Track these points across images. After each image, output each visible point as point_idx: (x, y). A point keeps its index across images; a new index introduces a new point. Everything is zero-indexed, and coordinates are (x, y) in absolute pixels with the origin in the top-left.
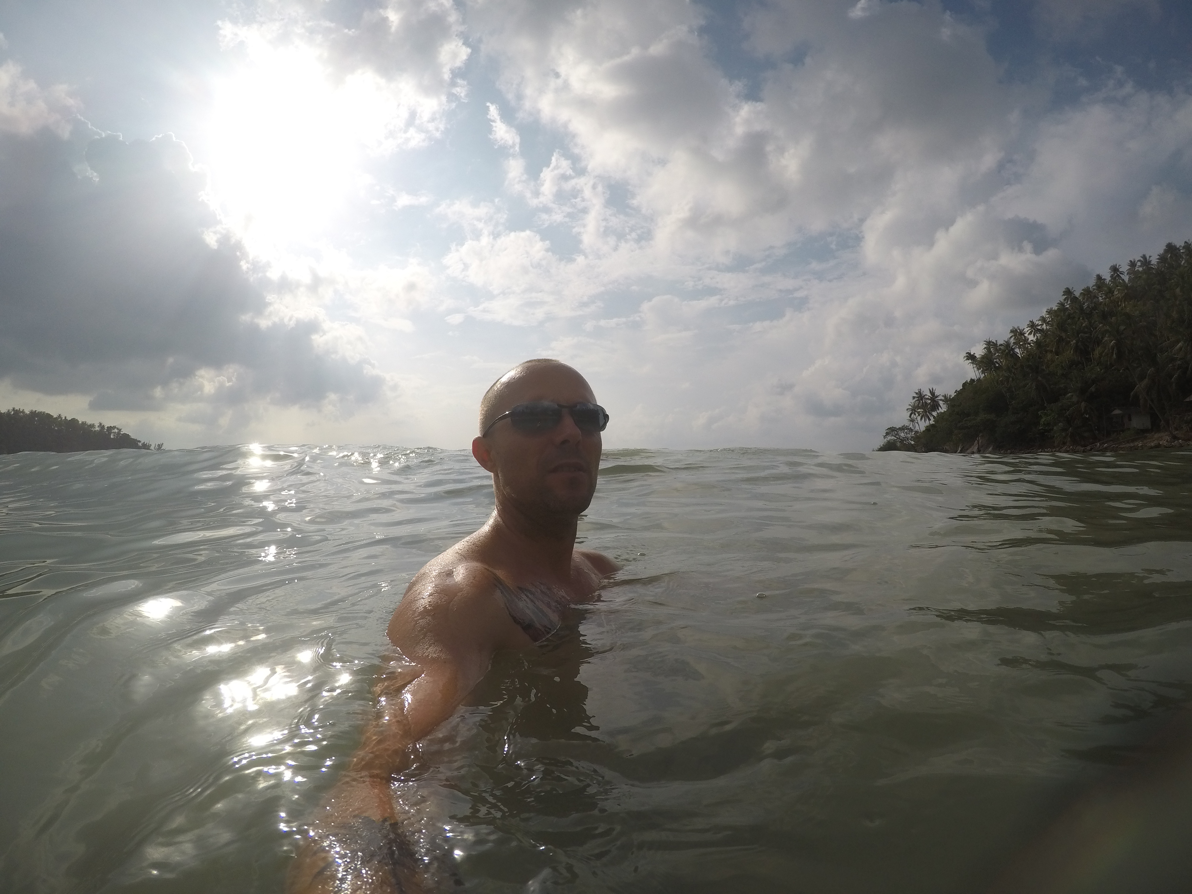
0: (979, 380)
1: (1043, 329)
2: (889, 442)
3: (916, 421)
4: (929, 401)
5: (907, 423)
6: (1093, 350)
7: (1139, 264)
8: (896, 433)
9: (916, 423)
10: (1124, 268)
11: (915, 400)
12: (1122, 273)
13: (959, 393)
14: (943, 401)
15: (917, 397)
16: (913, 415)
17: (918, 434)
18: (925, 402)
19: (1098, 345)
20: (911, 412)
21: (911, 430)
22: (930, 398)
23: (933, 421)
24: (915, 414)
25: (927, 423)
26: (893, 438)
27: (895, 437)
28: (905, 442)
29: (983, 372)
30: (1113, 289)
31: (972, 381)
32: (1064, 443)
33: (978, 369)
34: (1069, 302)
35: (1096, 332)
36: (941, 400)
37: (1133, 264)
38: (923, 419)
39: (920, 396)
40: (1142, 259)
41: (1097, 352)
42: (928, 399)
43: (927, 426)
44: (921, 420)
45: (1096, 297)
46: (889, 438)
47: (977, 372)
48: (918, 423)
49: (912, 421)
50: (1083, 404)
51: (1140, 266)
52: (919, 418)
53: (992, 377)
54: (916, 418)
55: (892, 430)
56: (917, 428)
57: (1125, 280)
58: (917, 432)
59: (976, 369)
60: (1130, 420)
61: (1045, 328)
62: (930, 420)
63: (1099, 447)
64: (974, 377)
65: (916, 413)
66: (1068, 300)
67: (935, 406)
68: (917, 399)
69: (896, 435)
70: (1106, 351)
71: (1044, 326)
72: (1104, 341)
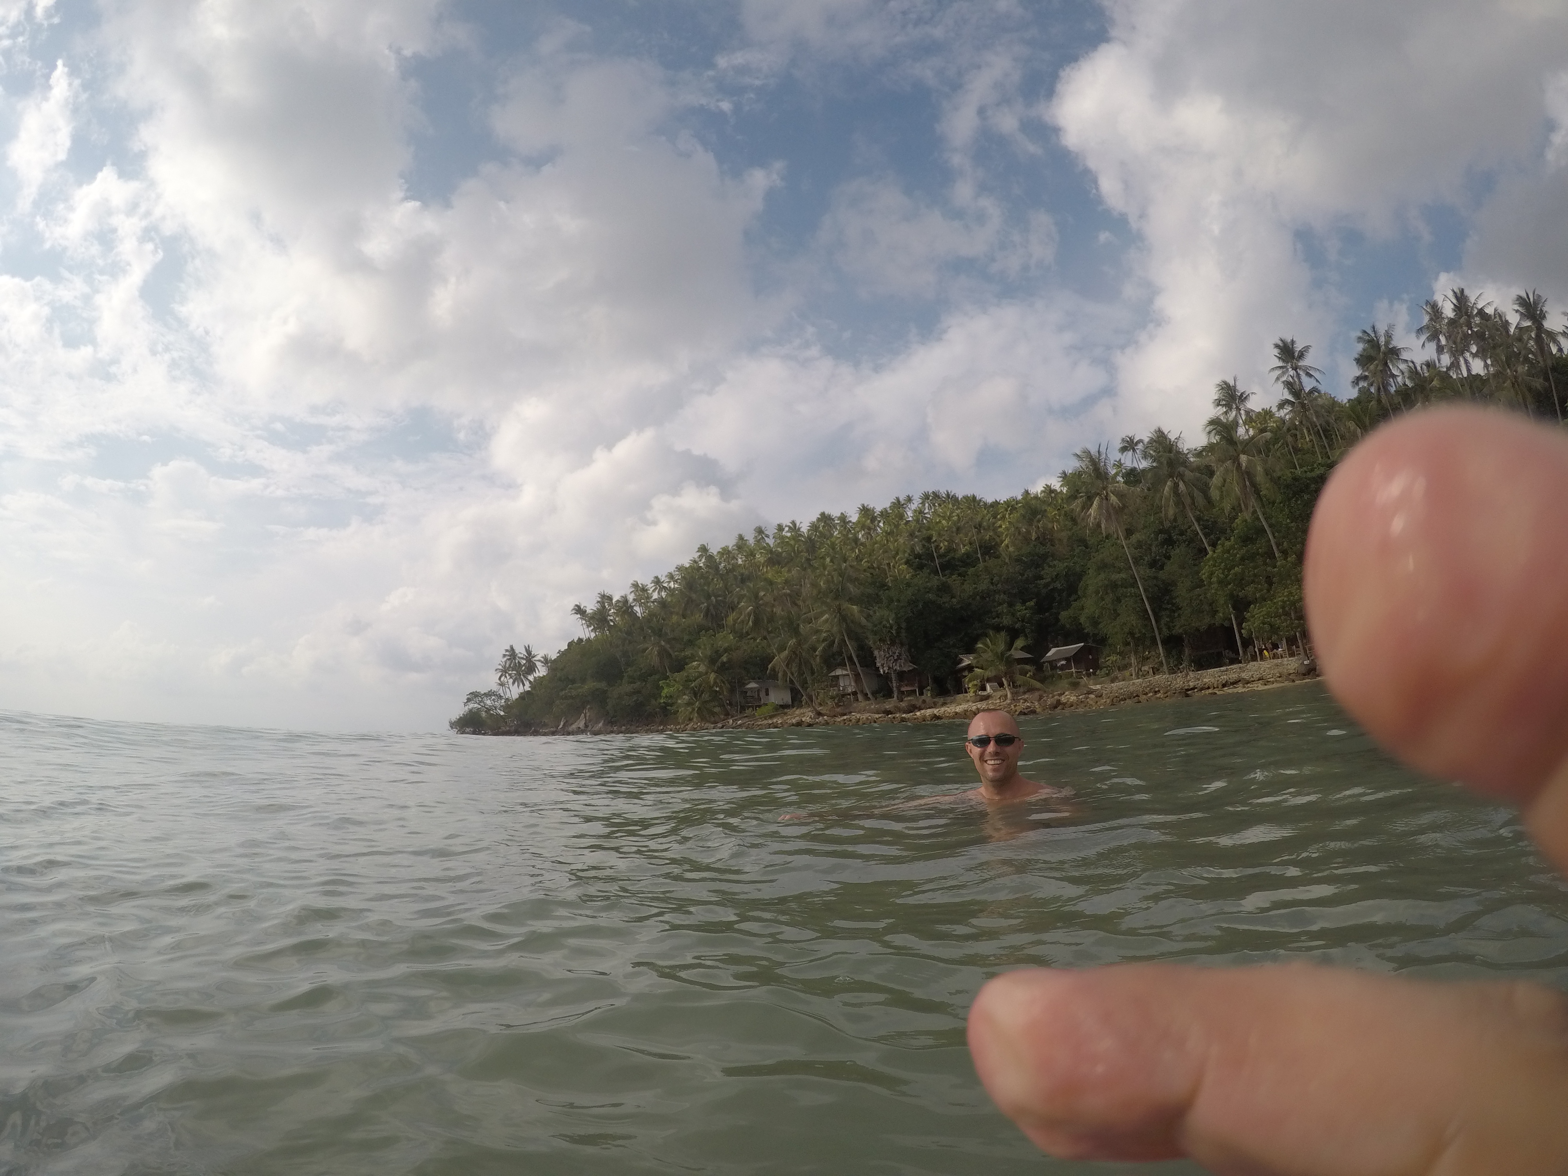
0: (588, 640)
1: (670, 587)
2: (470, 711)
3: (507, 686)
4: (524, 662)
5: (495, 687)
6: (726, 616)
7: (787, 529)
8: (480, 699)
9: (507, 689)
10: (771, 531)
11: (505, 659)
12: (768, 536)
13: (563, 654)
14: (542, 662)
15: (508, 656)
16: (503, 677)
17: (509, 703)
18: (519, 662)
19: (733, 610)
20: (500, 674)
21: (500, 697)
22: (525, 657)
23: (530, 687)
24: (506, 677)
25: (521, 689)
26: (476, 705)
27: (479, 704)
28: (492, 712)
29: (594, 630)
30: (755, 552)
31: (580, 640)
32: (690, 720)
33: (588, 626)
34: (703, 560)
35: (731, 597)
36: (539, 661)
37: (780, 528)
38: (516, 683)
39: (512, 653)
40: (791, 525)
41: (731, 619)
42: (523, 658)
43: (521, 693)
44: (513, 685)
45: (734, 558)
46: (471, 705)
47: (587, 630)
48: (509, 688)
49: (502, 684)
50: (712, 676)
51: (787, 532)
52: (511, 681)
53: (605, 637)
54: (508, 682)
55: (474, 696)
56: (508, 695)
57: (770, 543)
58: (507, 700)
59: (585, 626)
60: (767, 694)
61: (672, 586)
62: (524, 685)
63: (733, 724)
64: (583, 636)
65: (507, 675)
66: (703, 557)
67: (531, 668)
68: (509, 657)
69: (481, 702)
70: (742, 617)
71: (672, 585)
72: (739, 606)
